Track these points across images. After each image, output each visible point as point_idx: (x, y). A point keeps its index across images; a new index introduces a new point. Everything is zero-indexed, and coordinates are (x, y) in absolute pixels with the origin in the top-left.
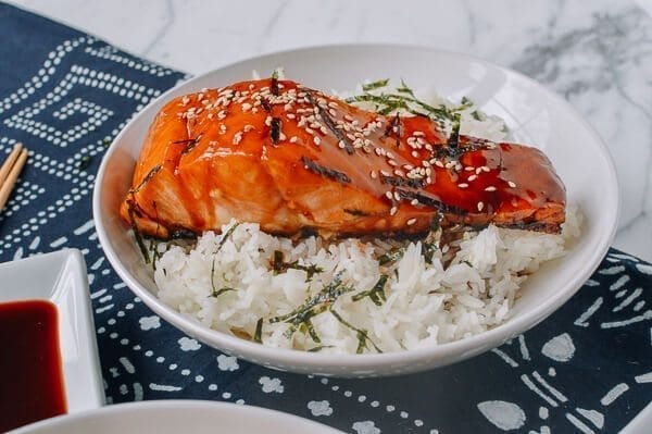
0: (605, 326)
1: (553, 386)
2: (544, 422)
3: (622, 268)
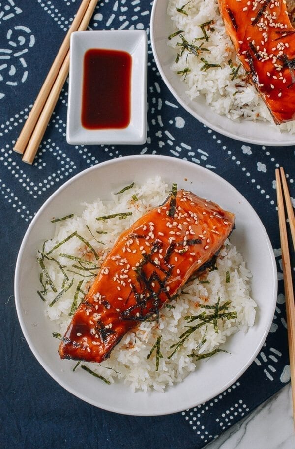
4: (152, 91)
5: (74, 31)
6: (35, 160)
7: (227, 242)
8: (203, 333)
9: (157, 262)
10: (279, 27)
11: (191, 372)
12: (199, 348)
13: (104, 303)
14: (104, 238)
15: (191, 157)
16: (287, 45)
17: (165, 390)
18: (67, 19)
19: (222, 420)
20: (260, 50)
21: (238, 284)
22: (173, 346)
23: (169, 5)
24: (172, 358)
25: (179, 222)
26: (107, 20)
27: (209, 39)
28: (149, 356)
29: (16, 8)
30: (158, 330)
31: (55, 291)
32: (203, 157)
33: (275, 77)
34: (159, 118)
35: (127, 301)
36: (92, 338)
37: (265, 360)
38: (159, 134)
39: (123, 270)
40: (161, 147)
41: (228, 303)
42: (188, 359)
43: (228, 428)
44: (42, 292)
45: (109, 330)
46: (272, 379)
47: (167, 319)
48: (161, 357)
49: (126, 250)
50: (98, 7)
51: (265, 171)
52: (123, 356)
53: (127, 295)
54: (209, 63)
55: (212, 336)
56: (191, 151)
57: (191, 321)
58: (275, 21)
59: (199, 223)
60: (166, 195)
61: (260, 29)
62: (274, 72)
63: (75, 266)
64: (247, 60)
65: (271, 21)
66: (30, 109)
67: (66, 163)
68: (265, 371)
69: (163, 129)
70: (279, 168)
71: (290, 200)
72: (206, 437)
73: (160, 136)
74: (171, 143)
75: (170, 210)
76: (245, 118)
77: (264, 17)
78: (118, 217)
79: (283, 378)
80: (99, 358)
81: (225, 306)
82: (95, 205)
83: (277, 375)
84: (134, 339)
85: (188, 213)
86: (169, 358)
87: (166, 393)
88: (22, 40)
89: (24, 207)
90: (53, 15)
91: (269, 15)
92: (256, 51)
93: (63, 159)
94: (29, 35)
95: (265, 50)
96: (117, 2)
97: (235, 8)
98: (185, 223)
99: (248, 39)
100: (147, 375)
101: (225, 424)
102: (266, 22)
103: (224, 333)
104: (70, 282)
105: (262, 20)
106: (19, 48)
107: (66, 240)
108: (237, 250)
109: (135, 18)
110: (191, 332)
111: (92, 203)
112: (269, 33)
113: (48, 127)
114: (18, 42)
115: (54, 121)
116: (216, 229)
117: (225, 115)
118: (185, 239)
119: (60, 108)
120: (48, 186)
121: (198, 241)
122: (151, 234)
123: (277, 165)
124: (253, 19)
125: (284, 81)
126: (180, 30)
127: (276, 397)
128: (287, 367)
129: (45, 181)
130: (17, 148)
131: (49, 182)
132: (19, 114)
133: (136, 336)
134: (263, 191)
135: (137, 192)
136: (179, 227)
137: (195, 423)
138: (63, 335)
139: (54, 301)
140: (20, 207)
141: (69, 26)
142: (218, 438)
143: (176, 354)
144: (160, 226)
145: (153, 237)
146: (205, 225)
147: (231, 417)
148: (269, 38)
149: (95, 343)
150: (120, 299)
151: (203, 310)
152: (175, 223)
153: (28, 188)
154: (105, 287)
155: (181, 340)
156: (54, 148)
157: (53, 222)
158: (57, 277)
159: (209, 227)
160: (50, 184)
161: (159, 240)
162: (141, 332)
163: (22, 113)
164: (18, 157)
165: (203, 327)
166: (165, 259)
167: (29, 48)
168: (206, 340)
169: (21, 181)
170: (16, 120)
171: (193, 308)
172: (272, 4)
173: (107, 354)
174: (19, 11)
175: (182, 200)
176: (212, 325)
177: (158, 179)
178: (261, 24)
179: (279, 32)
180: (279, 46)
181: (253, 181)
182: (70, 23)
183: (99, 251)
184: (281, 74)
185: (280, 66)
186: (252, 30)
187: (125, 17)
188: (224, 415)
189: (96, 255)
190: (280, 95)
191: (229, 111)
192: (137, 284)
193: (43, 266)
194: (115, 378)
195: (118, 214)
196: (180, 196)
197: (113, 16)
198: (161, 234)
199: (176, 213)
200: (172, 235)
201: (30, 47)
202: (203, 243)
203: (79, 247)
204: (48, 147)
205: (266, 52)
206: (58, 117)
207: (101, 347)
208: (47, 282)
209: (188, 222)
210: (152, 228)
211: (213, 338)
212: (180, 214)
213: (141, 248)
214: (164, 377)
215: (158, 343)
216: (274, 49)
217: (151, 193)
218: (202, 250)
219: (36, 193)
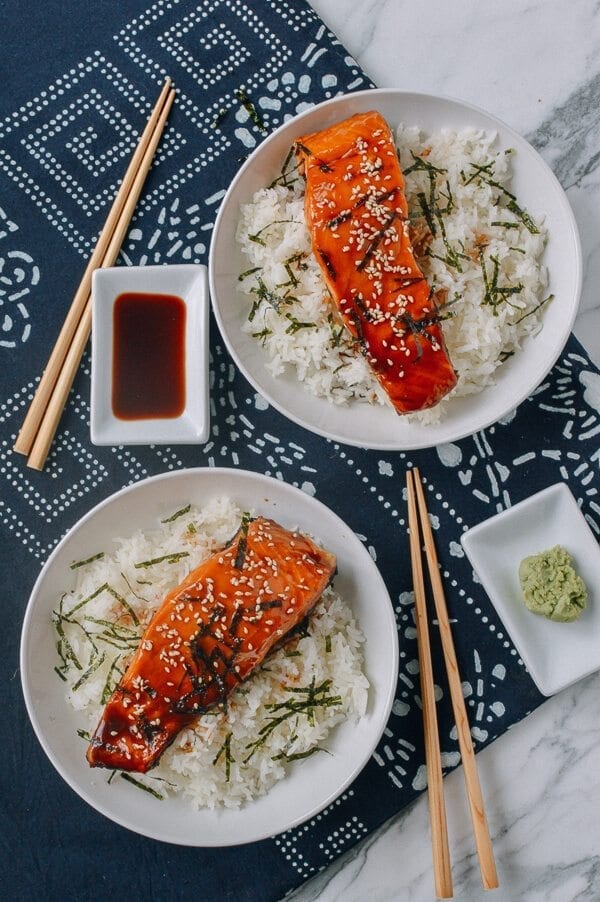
0: (542, 406)
1: (488, 440)
2: (470, 467)
3: (570, 373)
4: (219, 353)
5: (96, 268)
6: (47, 464)
7: (328, 591)
8: (292, 726)
9: (219, 634)
10: (400, 272)
11: (278, 780)
12: (288, 747)
13: (148, 691)
14: (148, 591)
15: (280, 454)
16: (411, 299)
17: (242, 807)
18: (88, 239)
19: (328, 845)
20: (370, 307)
21: (344, 656)
22: (250, 745)
23: (239, 227)
24: (250, 762)
25: (249, 575)
26: (149, 240)
27: (299, 285)
28: (215, 762)
29: (9, 223)
30: (226, 725)
31: (80, 668)
32: (296, 455)
33: (393, 348)
34: (231, 395)
35: (179, 688)
36: (133, 739)
37: (391, 757)
38: (231, 420)
39: (172, 645)
40: (234, 440)
41: (329, 682)
42: (272, 763)
43: (337, 857)
44: (62, 668)
45: (156, 728)
46: (399, 785)
47: (239, 708)
48: (233, 761)
49: (176, 618)
50: (135, 219)
51: (391, 474)
52: (177, 762)
53: (179, 679)
54: (300, 321)
55: (306, 731)
56: (280, 445)
57: (275, 711)
58: (392, 264)
59: (279, 574)
60: (236, 524)
61: (370, 277)
62: (393, 339)
63: (107, 633)
64: (352, 323)
65: (386, 264)
66: (37, 385)
67: (94, 467)
68: (391, 774)
69: (236, 413)
70: (411, 469)
71: (429, 517)
72: (306, 870)
73: (233, 423)
74: (248, 434)
75: (237, 559)
76: (356, 399)
77: (374, 259)
78: (166, 561)
79: (417, 785)
80: (143, 766)
81: (325, 687)
82: (134, 541)
83: (407, 781)
84: (193, 738)
85: (264, 560)
86: (245, 762)
87: (243, 811)
88: (20, 274)
89: (32, 537)
90: (66, 234)
91: (382, 256)
92: (365, 309)
93: (87, 461)
94: (31, 265)
95: (378, 307)
96: (164, 209)
97: (331, 247)
98: (258, 577)
99: (353, 291)
100: (214, 788)
101: (333, 851)
102: (379, 265)
103: (325, 724)
104: (100, 656)
105: (372, 263)
106: (16, 288)
107: (92, 597)
108: (343, 601)
109: (192, 235)
110: (276, 725)
111: (130, 537)
112: (384, 281)
113: (64, 412)
114: (13, 277)
115: (73, 403)
116: (305, 583)
117: (325, 397)
118: (258, 601)
119: (80, 383)
120: (67, 504)
121: (278, 603)
122: (210, 597)
123: (410, 464)
124: (358, 263)
125: (408, 353)
126: (256, 266)
127: (410, 810)
128: (422, 767)
129: (63, 497)
130: (19, 447)
131: (68, 498)
132: (20, 393)
133: (195, 734)
134: (387, 505)
135: (196, 519)
136: (249, 584)
137: (289, 850)
138: (92, 734)
139: (79, 683)
140: (26, 536)
141: (92, 250)
142: (324, 871)
143: (254, 757)
144: (222, 584)
145: (212, 600)
146: (289, 578)
147: (342, 842)
148: (383, 288)
149: (137, 746)
150: (169, 684)
151: (291, 695)
152: (243, 579)
153: (37, 508)
154: (148, 667)
155: (262, 737)
156: (74, 445)
157: (73, 567)
158: (81, 648)
159: (294, 579)
160: (69, 501)
161: (220, 605)
162: (202, 729)
163: (24, 390)
164: (21, 460)
165: (294, 718)
166: (230, 630)
167: (32, 288)
168: (296, 737)
169: (26, 496)
170: (16, 402)
171: (278, 690)
172: (386, 238)
173: (155, 761)
174: (13, 227)
175: (256, 540)
176: (305, 716)
177: (226, 500)
178: (370, 269)
179: (399, 279)
180: (399, 301)
181: (373, 489)
182: (93, 245)
183: (140, 611)
184: (402, 342)
185: (401, 331)
186: (358, 277)
187: (176, 234)
188: (330, 839)
189: (135, 619)
190: (401, 374)
191: (331, 391)
192: (193, 663)
193: (61, 632)
194: (170, 791)
195: (167, 557)
196: (253, 533)
197: (158, 233)
198: (223, 595)
199: (247, 561)
200: (240, 597)
201: (34, 286)
202: (285, 604)
203: (111, 608)
204: (65, 443)
205: (380, 310)
206: (78, 397)
207: (146, 751)
208: (67, 656)
209: (263, 574)
210: (210, 587)
211: (306, 734)
212: (252, 562)
213: (196, 615)
214: (237, 789)
215: (227, 742)
216: (392, 305)
217: (215, 520)
218: (283, 616)
219: (49, 514)
